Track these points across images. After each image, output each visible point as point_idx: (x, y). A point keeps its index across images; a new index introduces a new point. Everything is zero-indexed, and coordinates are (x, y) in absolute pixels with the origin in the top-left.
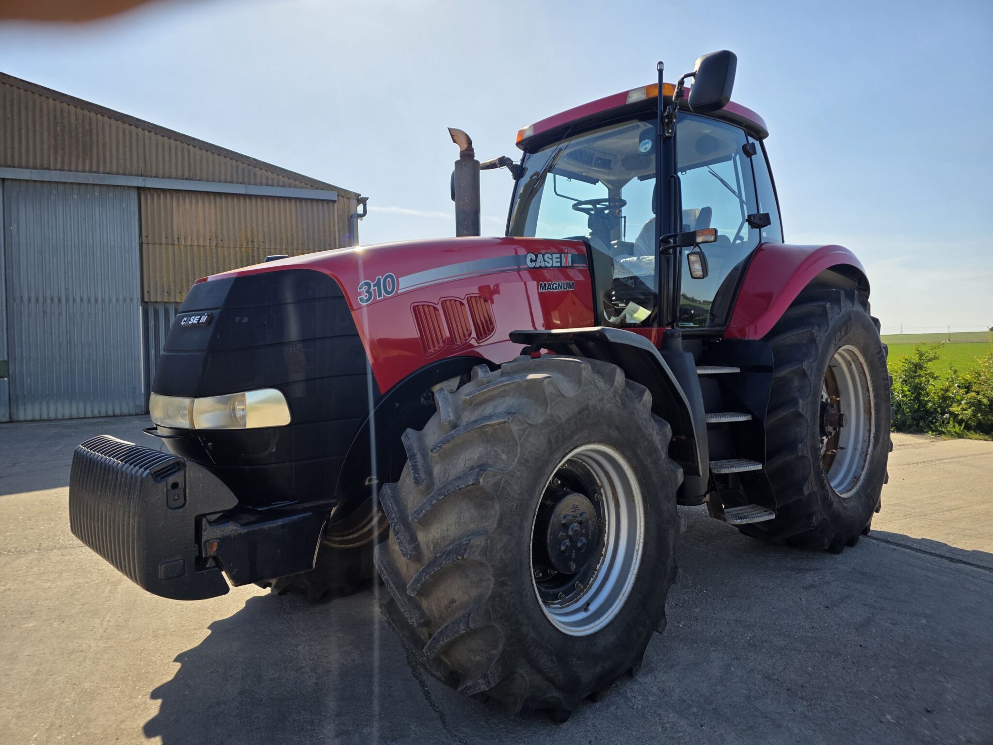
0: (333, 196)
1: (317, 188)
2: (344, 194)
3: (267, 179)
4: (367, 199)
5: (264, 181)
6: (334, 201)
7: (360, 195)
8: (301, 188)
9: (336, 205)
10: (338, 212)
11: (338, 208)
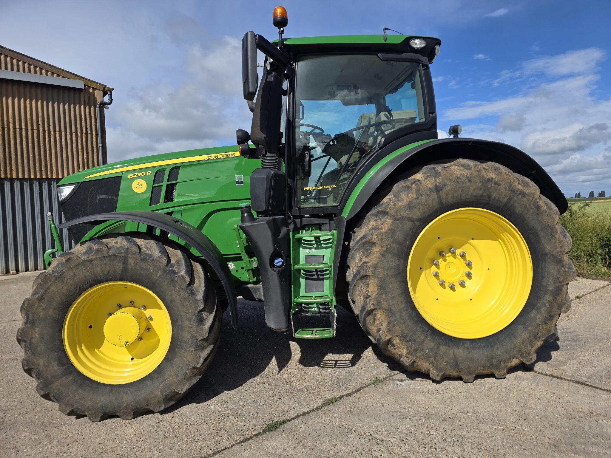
0: (80, 85)
2: (89, 85)
3: (12, 65)
4: (113, 89)
5: (9, 66)
6: (80, 90)
7: (106, 86)
8: (47, 75)
9: (83, 93)
10: (84, 100)
11: (84, 98)
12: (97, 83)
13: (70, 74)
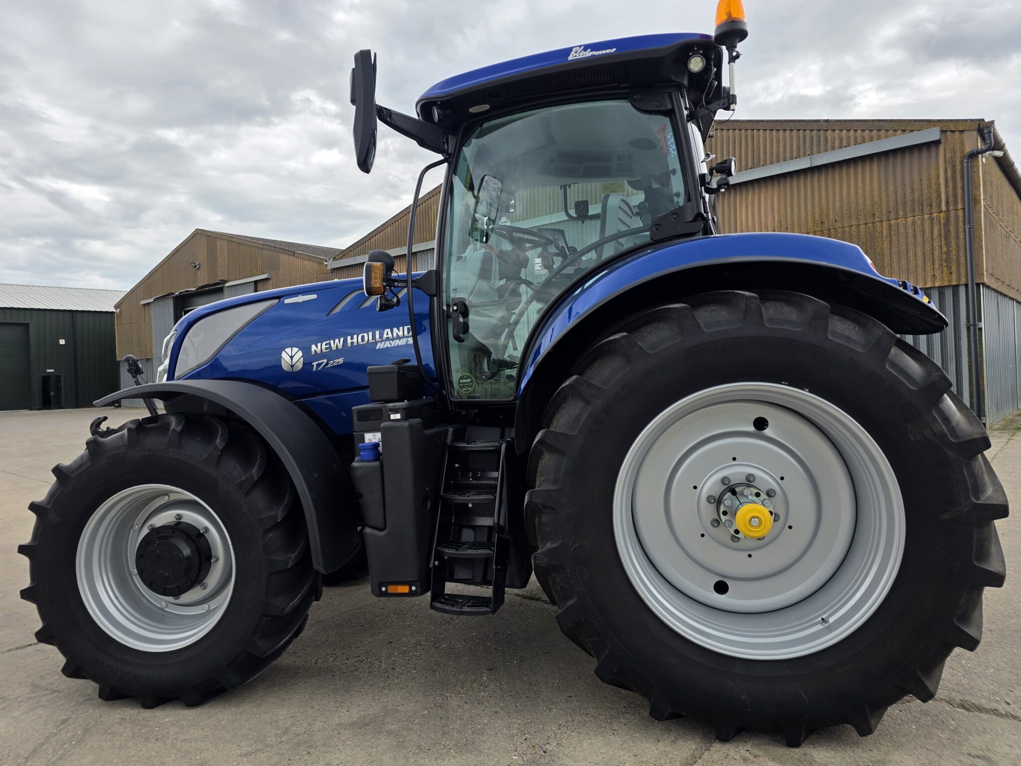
0: (933, 135)
1: (912, 131)
2: (950, 127)
3: (841, 139)
5: (837, 143)
6: (937, 143)
7: (983, 120)
8: (887, 137)
9: (942, 147)
10: (945, 156)
11: (945, 151)
12: (966, 120)
13: (920, 123)
